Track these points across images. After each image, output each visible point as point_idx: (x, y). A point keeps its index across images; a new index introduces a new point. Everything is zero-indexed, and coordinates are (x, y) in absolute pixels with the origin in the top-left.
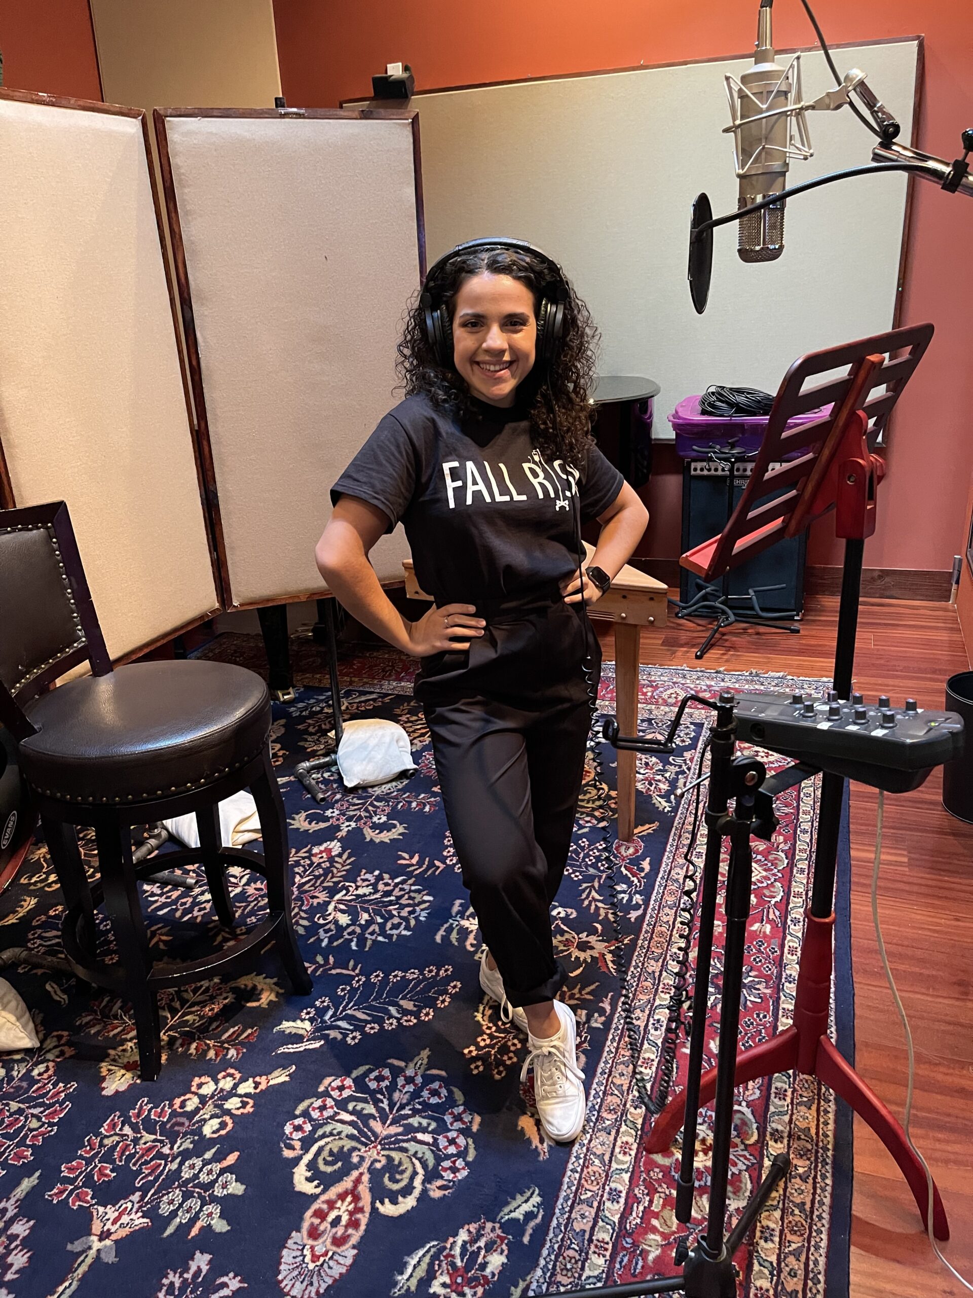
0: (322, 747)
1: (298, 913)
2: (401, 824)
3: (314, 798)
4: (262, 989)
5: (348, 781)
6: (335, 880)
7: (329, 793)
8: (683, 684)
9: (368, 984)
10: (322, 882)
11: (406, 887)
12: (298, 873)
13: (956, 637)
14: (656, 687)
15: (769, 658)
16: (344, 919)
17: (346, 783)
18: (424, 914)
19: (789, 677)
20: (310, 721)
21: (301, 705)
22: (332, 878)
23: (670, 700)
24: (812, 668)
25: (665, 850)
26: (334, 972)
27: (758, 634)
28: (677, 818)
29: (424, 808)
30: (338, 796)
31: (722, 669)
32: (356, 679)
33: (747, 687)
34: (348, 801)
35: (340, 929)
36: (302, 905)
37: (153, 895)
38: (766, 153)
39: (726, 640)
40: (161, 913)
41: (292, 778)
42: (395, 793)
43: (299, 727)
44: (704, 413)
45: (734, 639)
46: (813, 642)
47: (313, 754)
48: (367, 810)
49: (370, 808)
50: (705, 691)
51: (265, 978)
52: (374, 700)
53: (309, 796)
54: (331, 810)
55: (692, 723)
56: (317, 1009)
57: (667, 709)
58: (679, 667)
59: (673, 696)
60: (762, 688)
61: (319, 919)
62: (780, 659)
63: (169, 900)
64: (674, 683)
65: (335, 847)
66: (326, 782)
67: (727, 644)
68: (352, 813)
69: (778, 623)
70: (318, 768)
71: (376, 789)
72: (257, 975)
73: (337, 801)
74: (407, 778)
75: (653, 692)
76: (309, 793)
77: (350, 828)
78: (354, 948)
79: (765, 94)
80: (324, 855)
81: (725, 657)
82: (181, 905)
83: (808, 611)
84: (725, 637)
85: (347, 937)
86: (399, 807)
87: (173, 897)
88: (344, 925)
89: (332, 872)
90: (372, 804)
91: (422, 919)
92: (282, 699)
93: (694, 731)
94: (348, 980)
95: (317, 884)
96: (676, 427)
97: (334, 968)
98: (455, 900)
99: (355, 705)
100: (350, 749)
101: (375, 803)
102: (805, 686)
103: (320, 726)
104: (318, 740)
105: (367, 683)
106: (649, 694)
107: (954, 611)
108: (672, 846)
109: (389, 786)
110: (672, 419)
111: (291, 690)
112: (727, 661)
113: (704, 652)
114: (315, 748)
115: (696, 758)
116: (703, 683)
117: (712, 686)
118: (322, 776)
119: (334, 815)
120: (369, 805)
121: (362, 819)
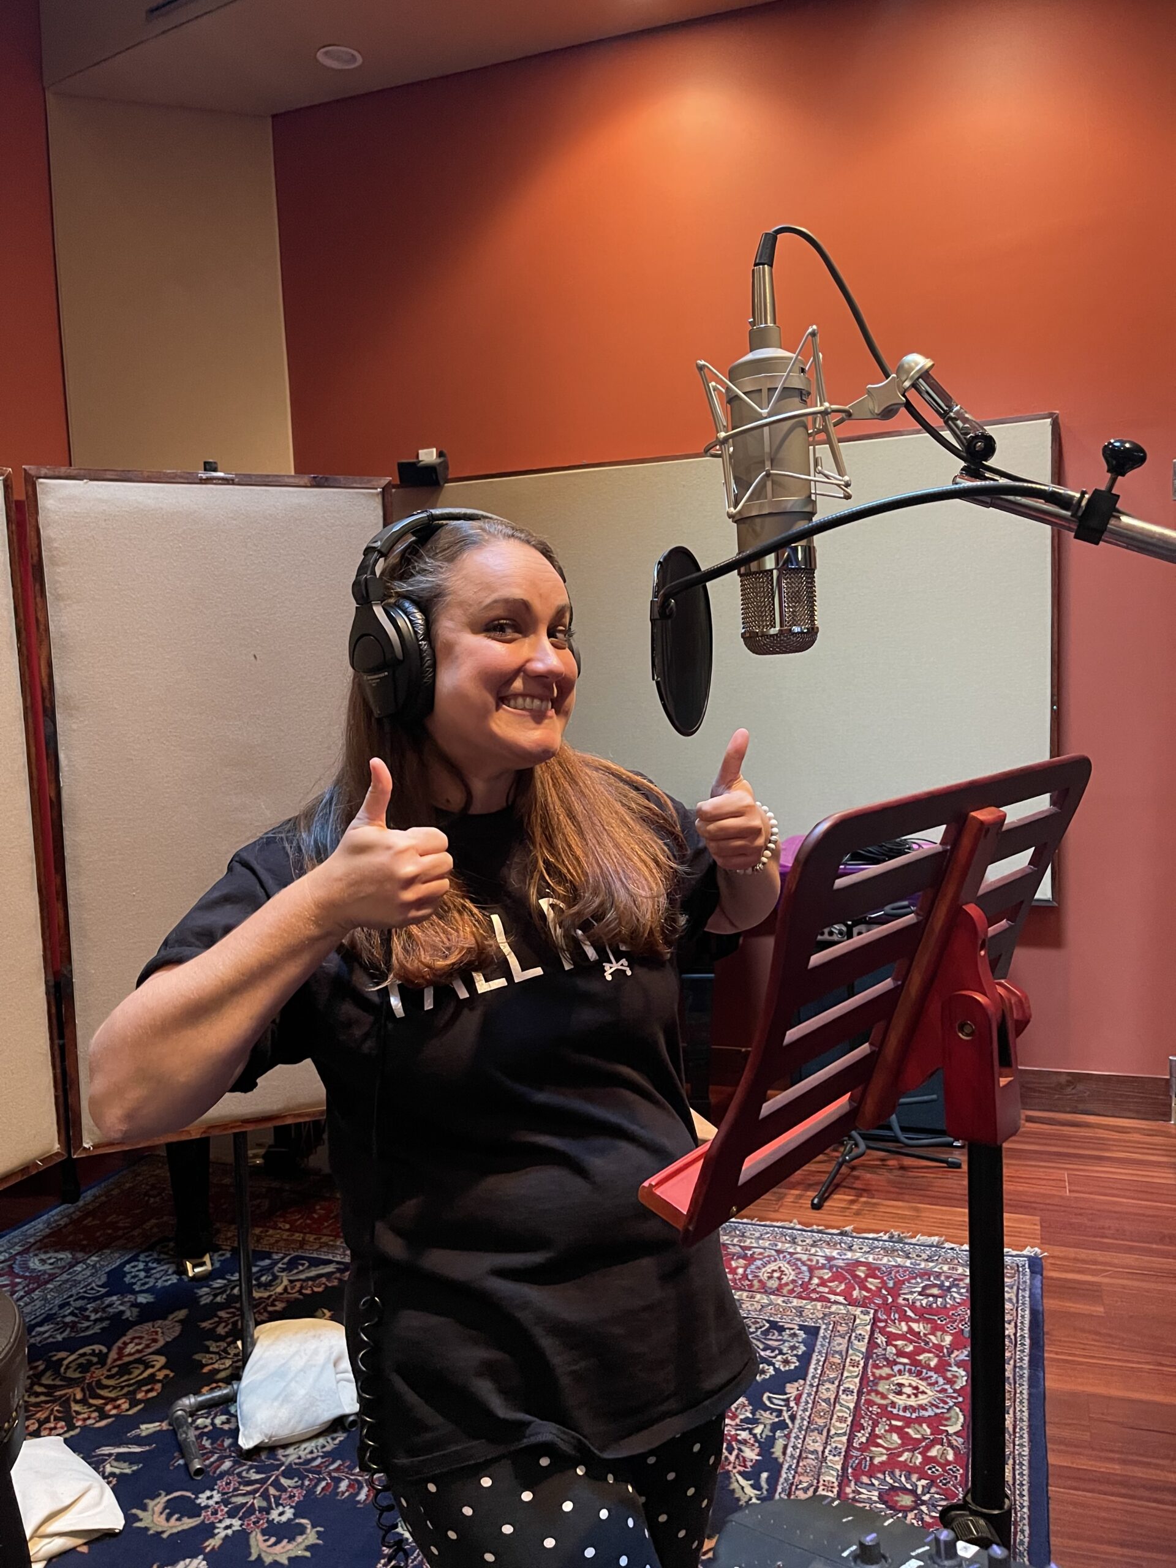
0: (228, 1363)
2: (313, 1527)
3: (186, 1466)
5: (248, 1437)
7: (216, 1456)
8: (791, 1254)
14: (751, 1259)
15: (917, 1210)
17: (241, 1441)
19: (947, 1245)
20: (222, 1314)
21: (219, 1283)
23: (770, 1284)
27: (901, 1168)
29: (358, 1494)
31: (848, 1229)
32: (311, 1238)
33: (885, 1260)
34: (239, 1474)
38: (773, 482)
39: (857, 1178)
41: (165, 1426)
42: (319, 1461)
43: (204, 1325)
45: (868, 1176)
47: (211, 1379)
48: (265, 1496)
49: (272, 1491)
50: (823, 1267)
52: (328, 1276)
53: (181, 1462)
54: (208, 1493)
55: (801, 1328)
57: (765, 1300)
58: (786, 1224)
59: (776, 1275)
60: (908, 1263)
64: (778, 1252)
66: (216, 1434)
67: (858, 1184)
68: (240, 1500)
69: (930, 1152)
70: (210, 1406)
71: (290, 1451)
73: (222, 1476)
74: (345, 1430)
75: (746, 1267)
76: (183, 1457)
77: (229, 1532)
79: (764, 392)
81: (855, 1207)
84: (855, 1173)
86: (319, 1489)
90: (276, 1484)
92: (191, 1274)
93: (804, 1342)
99: (298, 1284)
100: (259, 1377)
101: (283, 1481)
103: (235, 1323)
104: (223, 1351)
105: (326, 1244)
106: (740, 1271)
109: (310, 1445)
111: (207, 1259)
112: (857, 1213)
113: (823, 1199)
114: (216, 1366)
115: (804, 1396)
116: (821, 1253)
117: (834, 1258)
118: (213, 1424)
119: (211, 1502)
120: (271, 1485)
121: (254, 1513)
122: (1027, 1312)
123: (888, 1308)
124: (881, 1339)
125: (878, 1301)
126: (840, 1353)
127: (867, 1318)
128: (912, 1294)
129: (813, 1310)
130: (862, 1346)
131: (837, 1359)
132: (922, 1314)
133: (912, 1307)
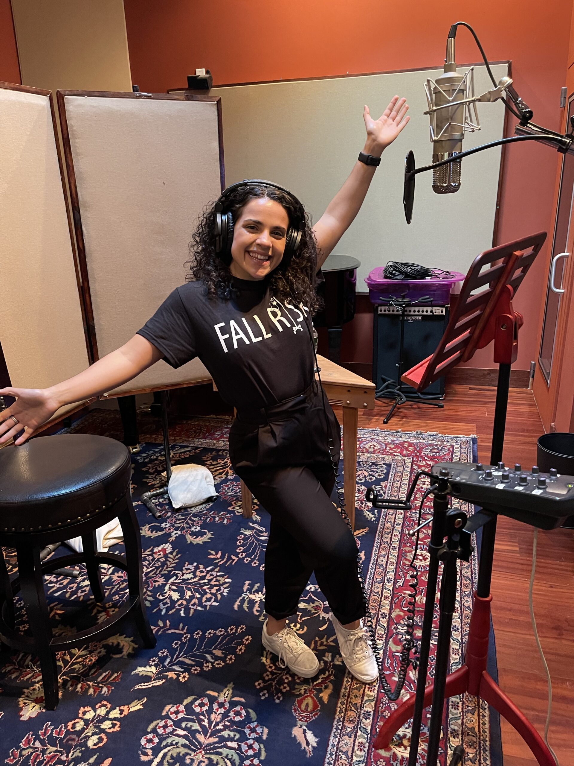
0: (158, 482)
1: (146, 592)
2: (209, 532)
3: (154, 515)
4: (124, 645)
5: (176, 504)
6: (169, 569)
7: (164, 512)
8: (377, 439)
9: (192, 639)
10: (161, 571)
11: (213, 573)
12: (145, 565)
13: (534, 410)
14: (361, 442)
15: (426, 423)
16: (175, 596)
17: (174, 506)
18: (226, 591)
19: (439, 435)
20: (150, 465)
21: (144, 455)
22: (166, 568)
23: (370, 450)
24: (452, 429)
25: (374, 546)
26: (170, 632)
27: (419, 408)
28: (379, 525)
29: (223, 521)
30: (169, 514)
31: (399, 430)
32: (178, 438)
33: (415, 441)
34: (175, 517)
35: (173, 602)
36: (148, 587)
37: (51, 582)
38: (451, 127)
39: (401, 412)
40: (56, 595)
41: (140, 503)
42: (205, 512)
43: (143, 469)
44: (386, 277)
45: (406, 411)
46: (452, 413)
47: (152, 487)
48: (187, 523)
49: (190, 522)
50: (391, 444)
51: (125, 637)
52: (190, 451)
53: (151, 514)
54: (165, 523)
55: (384, 464)
56: (160, 658)
57: (369, 455)
58: (374, 429)
59: (372, 447)
60: (424, 441)
61: (159, 596)
62: (434, 423)
63: (61, 586)
64: (372, 439)
65: (168, 547)
66: (161, 505)
67: (402, 414)
68: (178, 525)
69: (431, 402)
70: (156, 496)
71: (193, 509)
72: (120, 635)
73: (168, 518)
74: (212, 502)
75: (359, 444)
76: (151, 512)
77: (177, 535)
78: (183, 615)
79: (451, 91)
80: (161, 553)
81: (401, 422)
82: (70, 589)
83: (448, 394)
84: (400, 410)
85: (178, 607)
86: (208, 520)
87: (64, 584)
88: (176, 600)
89: (167, 564)
90: (190, 519)
91: (225, 594)
92: (132, 452)
93: (386, 469)
94: (179, 637)
95: (158, 572)
96: (369, 285)
97: (169, 629)
98: (245, 581)
99: (178, 454)
100: (176, 484)
101: (193, 518)
102: (450, 440)
103: (156, 468)
104: (155, 477)
105: (185, 440)
106: (358, 446)
107: (531, 394)
108: (377, 543)
109: (201, 507)
110: (367, 281)
111: (138, 446)
112: (402, 425)
113: (388, 419)
114: (153, 483)
115: (388, 486)
116: (389, 439)
117: (394, 441)
118: (159, 501)
119: (167, 526)
120: (189, 519)
121: (185, 529)
122: (472, 457)
123: (417, 457)
124: (415, 467)
125: (414, 455)
126: (400, 472)
127: (410, 460)
128: (427, 452)
129: (388, 459)
130: (409, 470)
131: (399, 474)
132: (431, 459)
133: (427, 456)
